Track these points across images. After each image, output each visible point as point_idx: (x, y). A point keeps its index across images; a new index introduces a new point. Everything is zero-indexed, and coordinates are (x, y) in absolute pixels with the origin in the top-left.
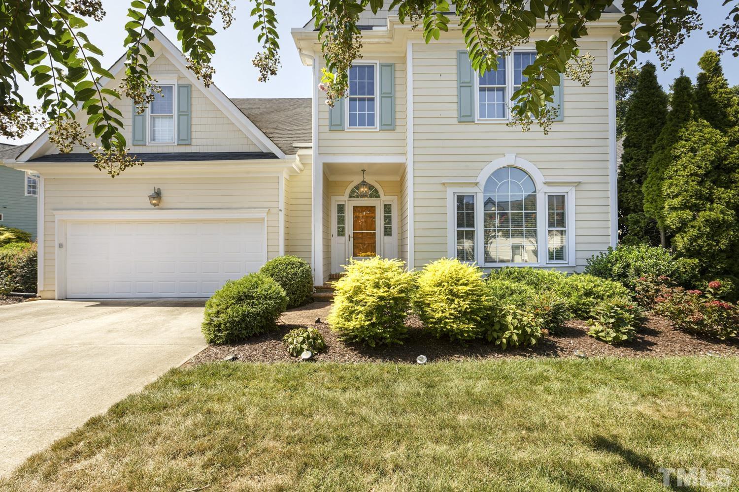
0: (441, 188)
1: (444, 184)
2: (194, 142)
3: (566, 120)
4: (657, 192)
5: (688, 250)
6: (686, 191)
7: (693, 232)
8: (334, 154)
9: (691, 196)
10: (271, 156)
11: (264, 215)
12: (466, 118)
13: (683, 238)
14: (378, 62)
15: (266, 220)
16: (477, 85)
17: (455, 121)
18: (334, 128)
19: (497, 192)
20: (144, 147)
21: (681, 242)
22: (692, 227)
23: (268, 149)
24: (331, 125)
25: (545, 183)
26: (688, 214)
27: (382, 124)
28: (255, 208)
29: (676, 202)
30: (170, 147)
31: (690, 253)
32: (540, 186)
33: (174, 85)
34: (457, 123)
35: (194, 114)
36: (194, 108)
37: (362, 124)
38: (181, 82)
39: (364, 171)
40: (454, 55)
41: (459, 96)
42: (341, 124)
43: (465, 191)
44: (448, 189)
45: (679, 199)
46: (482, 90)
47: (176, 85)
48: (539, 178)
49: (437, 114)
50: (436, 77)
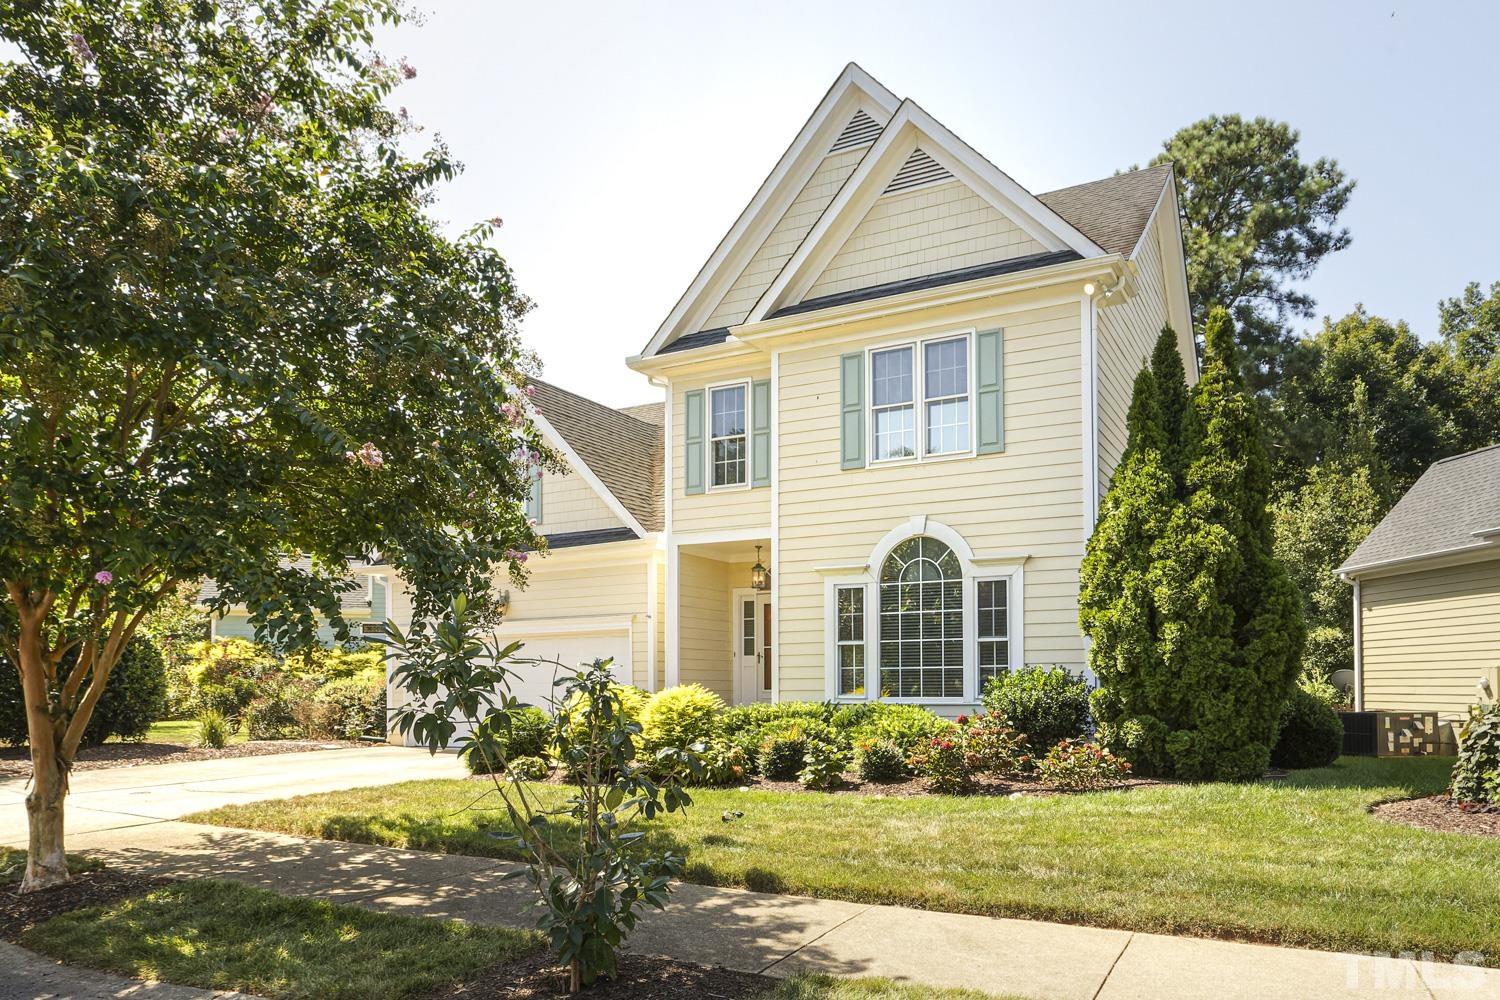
0: (816, 577)
1: (819, 572)
2: (546, 519)
3: (1010, 450)
10: (626, 534)
11: (628, 625)
12: (852, 462)
14: (749, 380)
15: (630, 632)
16: (869, 406)
17: (837, 468)
18: (692, 491)
19: (903, 580)
23: (621, 522)
24: (688, 487)
25: (972, 561)
27: (756, 480)
28: (617, 615)
32: (967, 567)
34: (840, 472)
35: (546, 479)
37: (732, 480)
39: (759, 547)
40: (837, 362)
41: (843, 428)
42: (701, 484)
43: (851, 581)
44: (826, 579)
46: (876, 413)
48: (964, 557)
49: (810, 461)
50: (813, 401)
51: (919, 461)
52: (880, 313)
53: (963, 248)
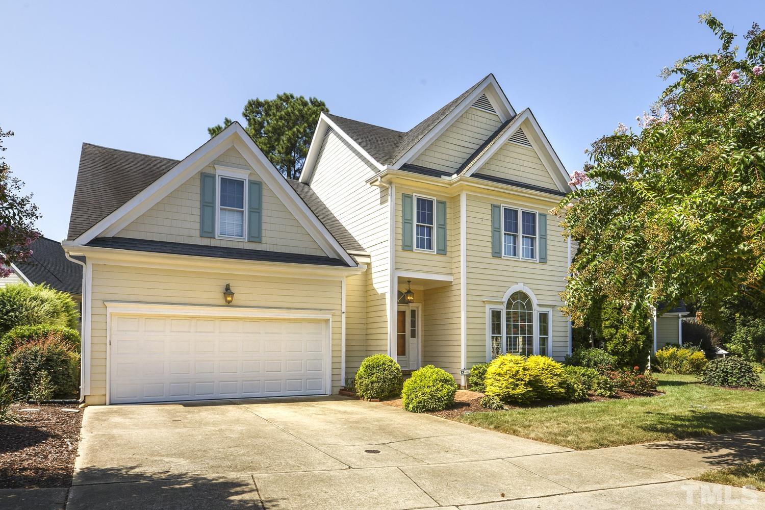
0: (481, 304)
1: (484, 302)
2: (264, 240)
3: (549, 263)
4: (597, 316)
5: (612, 351)
6: (613, 317)
7: (616, 341)
8: (406, 270)
9: (615, 321)
10: (342, 263)
11: (329, 316)
12: (496, 254)
13: (610, 344)
15: (331, 321)
16: (503, 232)
17: (490, 255)
18: (406, 248)
19: (513, 309)
20: (212, 240)
21: (610, 347)
22: (615, 338)
23: (339, 256)
24: (404, 246)
25: (538, 305)
26: (613, 331)
27: (438, 250)
28: (321, 310)
29: (607, 323)
30: (239, 243)
31: (614, 353)
32: (535, 307)
33: (245, 180)
34: (491, 257)
35: (264, 213)
36: (264, 206)
38: (253, 178)
39: (409, 282)
40: (490, 207)
41: (493, 237)
42: (411, 246)
43: (497, 307)
44: (486, 305)
45: (609, 321)
46: (505, 234)
47: (247, 180)
48: (535, 301)
49: (480, 249)
50: (480, 221)
51: (520, 260)
52: (496, 189)
53: (534, 177)
